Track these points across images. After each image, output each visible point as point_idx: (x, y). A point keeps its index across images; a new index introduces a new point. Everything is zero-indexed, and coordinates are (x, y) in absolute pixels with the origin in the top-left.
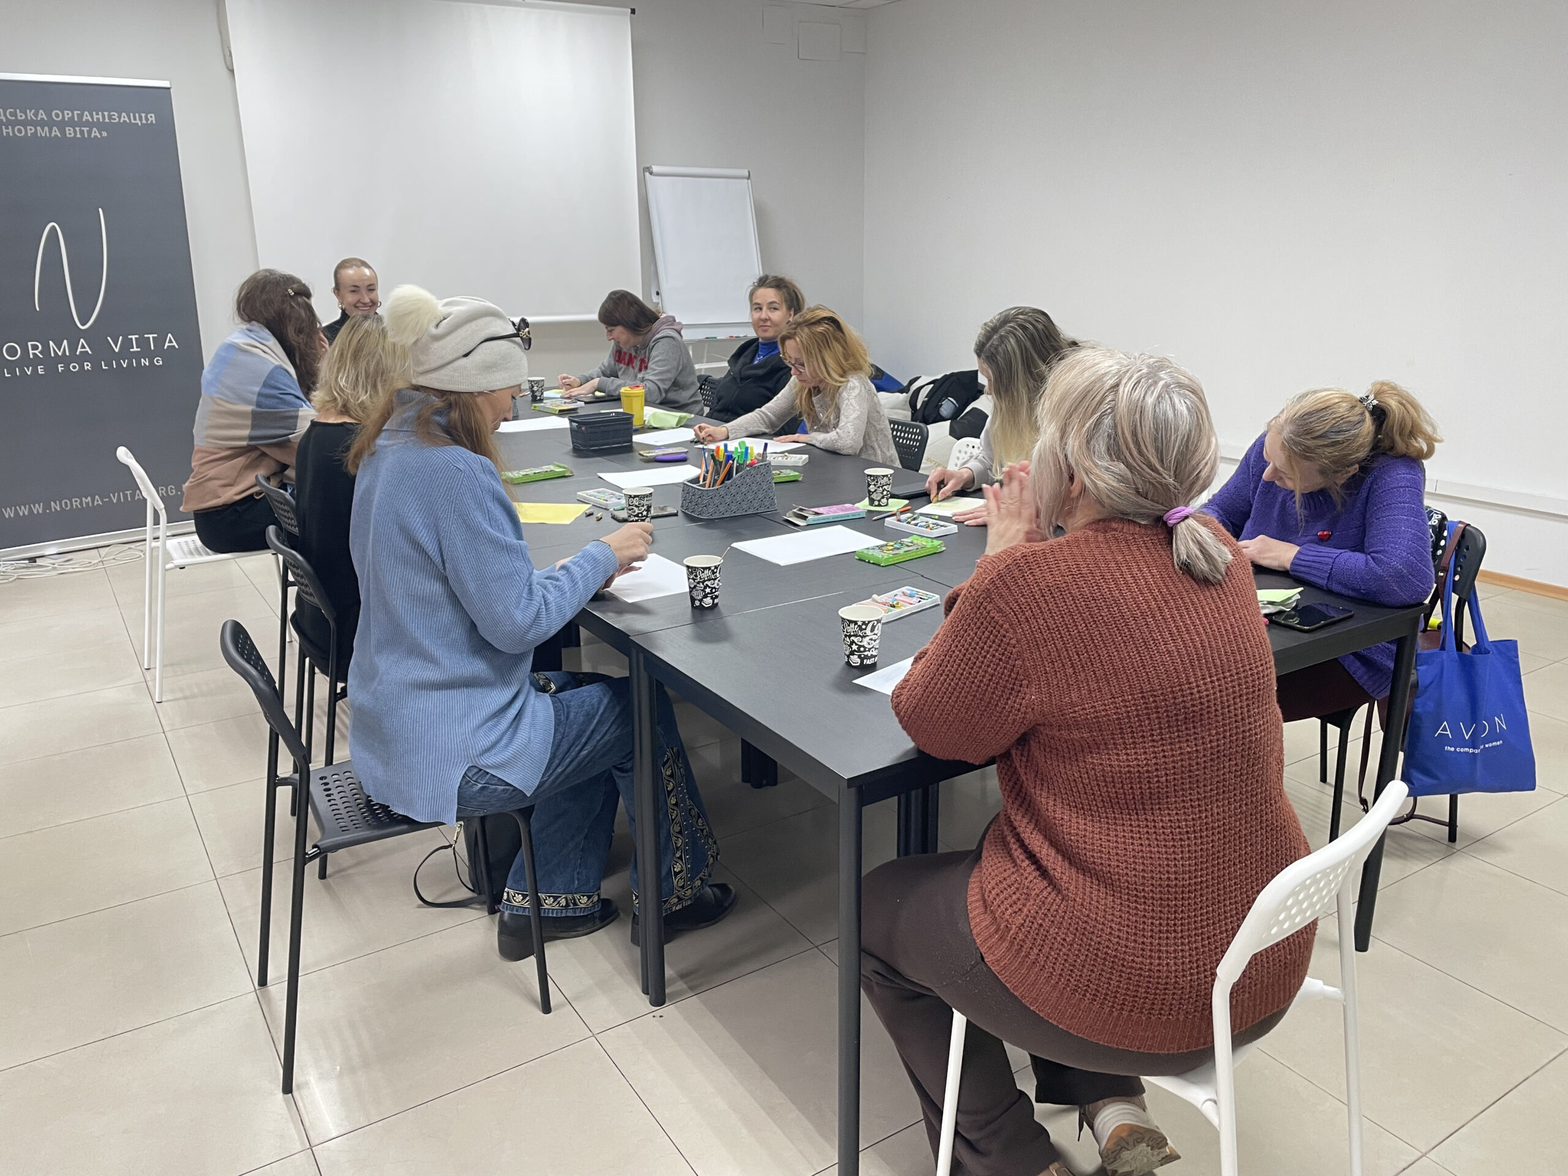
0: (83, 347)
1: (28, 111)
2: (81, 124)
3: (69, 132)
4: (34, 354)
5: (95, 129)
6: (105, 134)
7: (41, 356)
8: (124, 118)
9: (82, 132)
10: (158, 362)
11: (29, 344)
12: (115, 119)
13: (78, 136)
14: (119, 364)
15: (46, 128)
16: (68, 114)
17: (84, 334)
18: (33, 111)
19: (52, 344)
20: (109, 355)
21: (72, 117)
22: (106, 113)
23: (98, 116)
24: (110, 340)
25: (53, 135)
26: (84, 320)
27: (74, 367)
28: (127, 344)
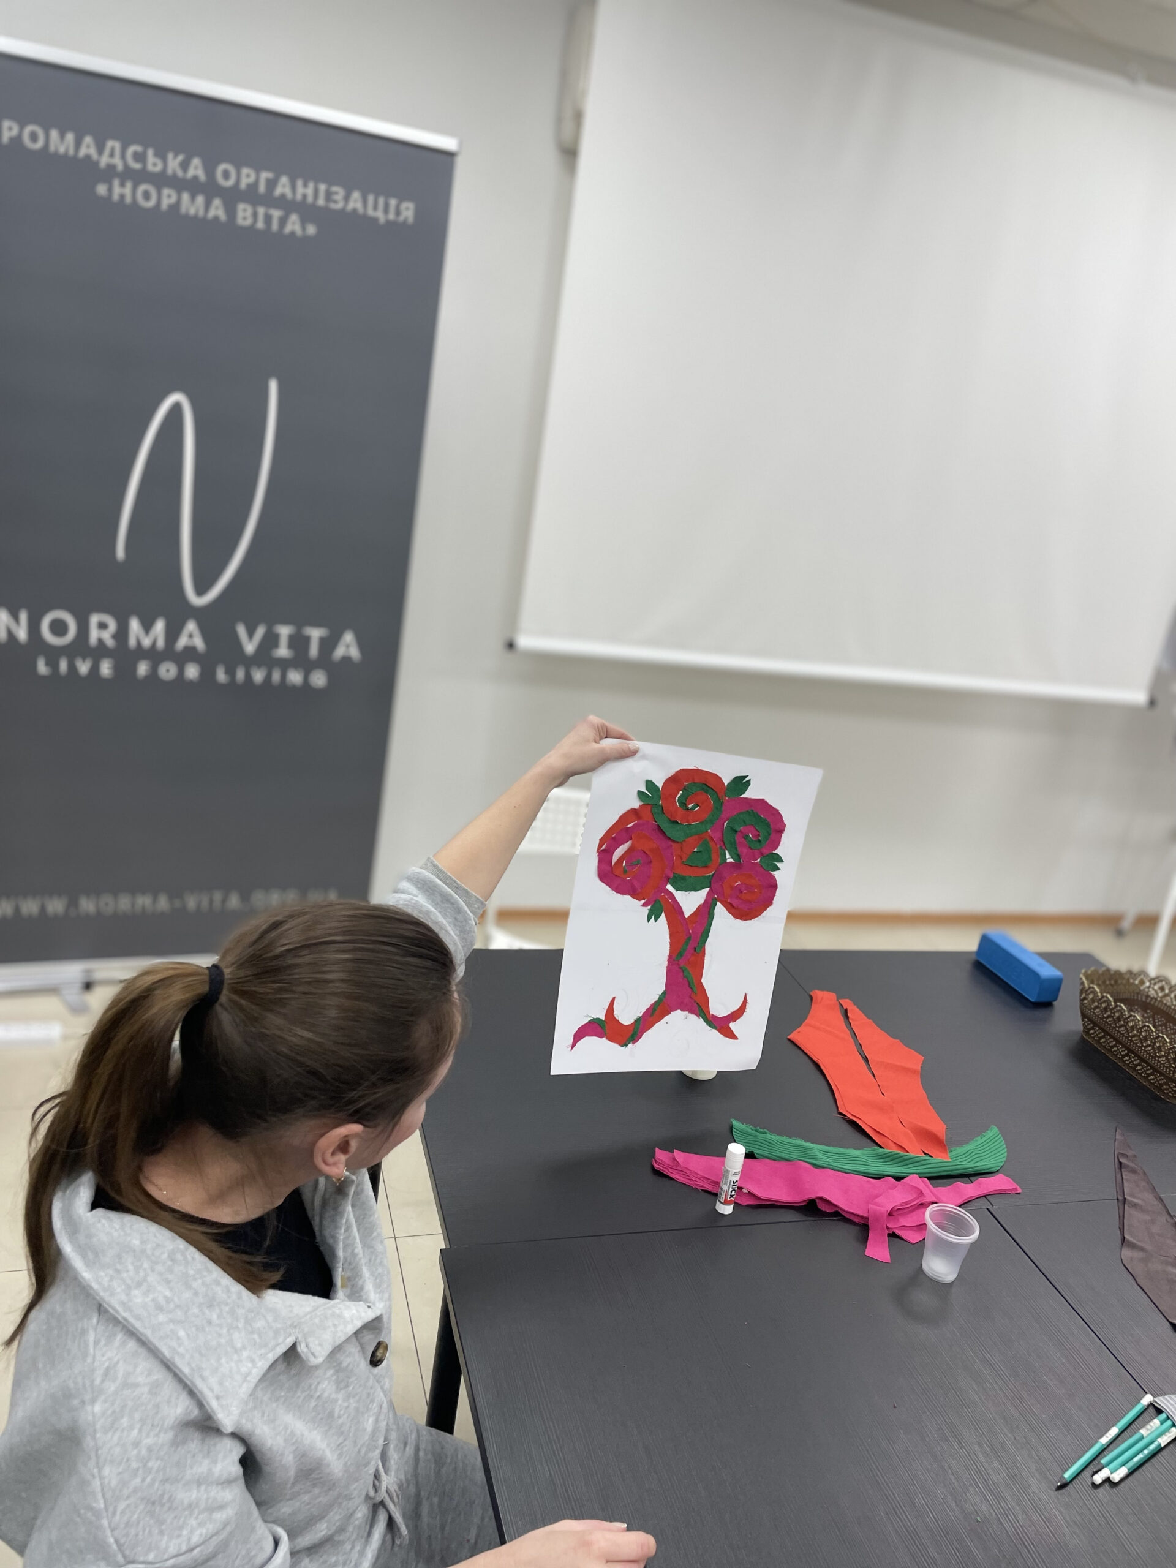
1: (170, 156)
2: (269, 200)
3: (244, 214)
4: (100, 639)
5: (294, 218)
6: (311, 230)
7: (109, 642)
8: (355, 202)
9: (268, 219)
10: (319, 679)
11: (94, 618)
12: (336, 202)
13: (260, 225)
14: (248, 676)
15: (200, 199)
16: (247, 176)
17: (198, 614)
18: (180, 158)
19: (135, 625)
20: (233, 656)
21: (256, 184)
22: (322, 187)
23: (305, 191)
24: (241, 630)
25: (212, 213)
26: (201, 588)
27: (167, 671)
28: (271, 641)
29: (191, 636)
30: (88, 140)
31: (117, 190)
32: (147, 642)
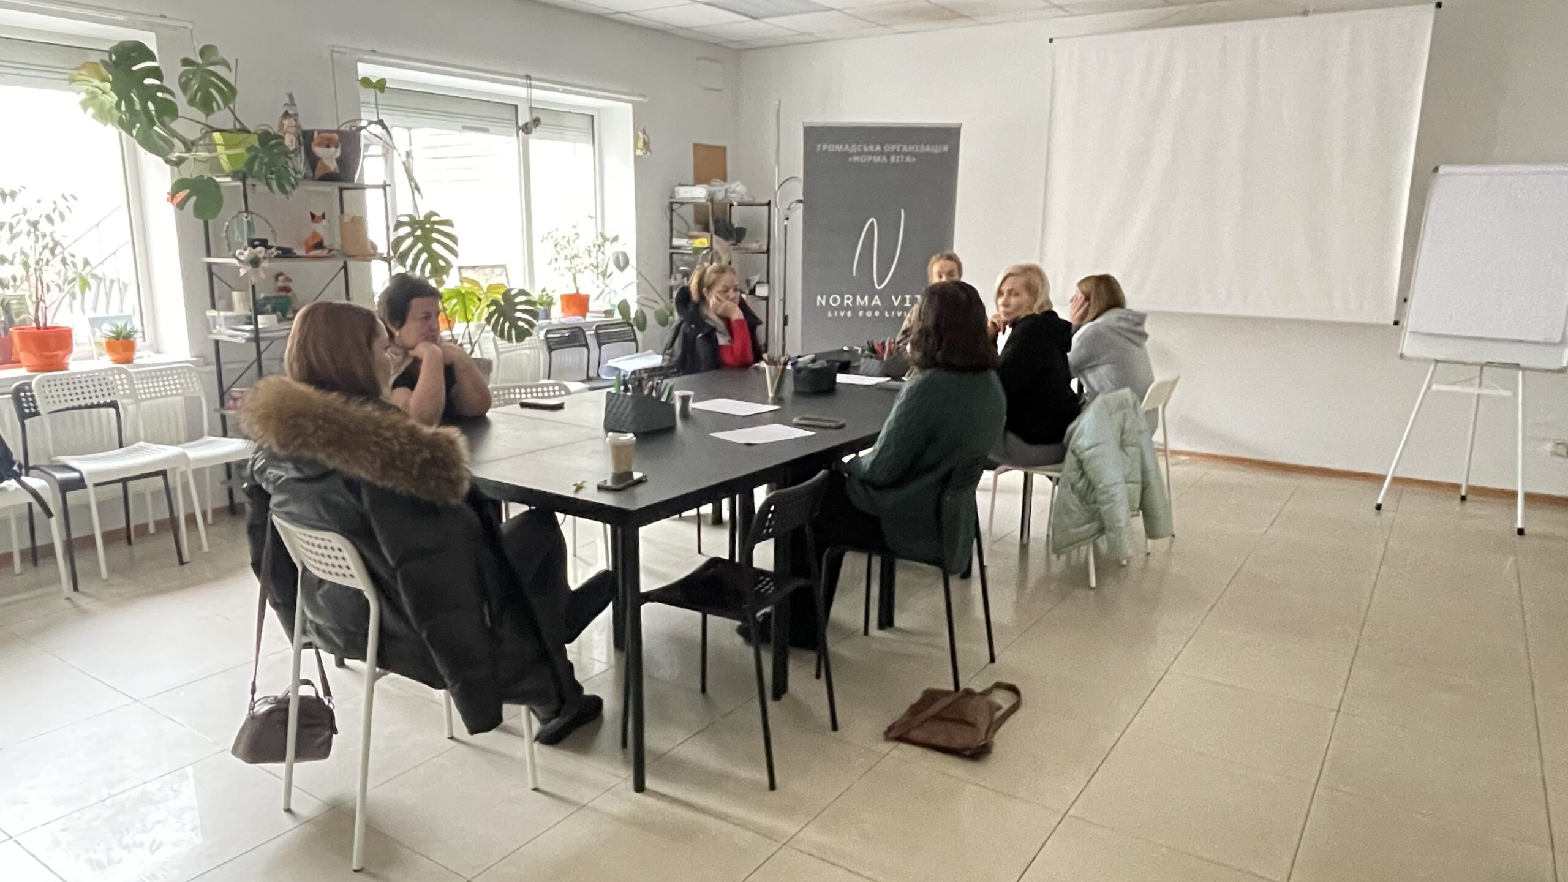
0: (876, 301)
1: (870, 146)
2: (900, 153)
3: (893, 159)
4: (848, 304)
5: (909, 157)
6: (914, 160)
7: (850, 304)
8: (928, 149)
9: (900, 159)
11: (846, 296)
12: (922, 150)
13: (898, 162)
14: (896, 315)
15: (879, 157)
16: (893, 148)
17: (879, 293)
18: (873, 146)
19: (858, 297)
20: (892, 307)
21: (896, 149)
22: (917, 146)
23: (911, 148)
24: (893, 298)
25: (883, 160)
26: (880, 283)
27: (869, 314)
28: (904, 300)
29: (877, 301)
30: (846, 146)
31: (855, 159)
32: (862, 303)
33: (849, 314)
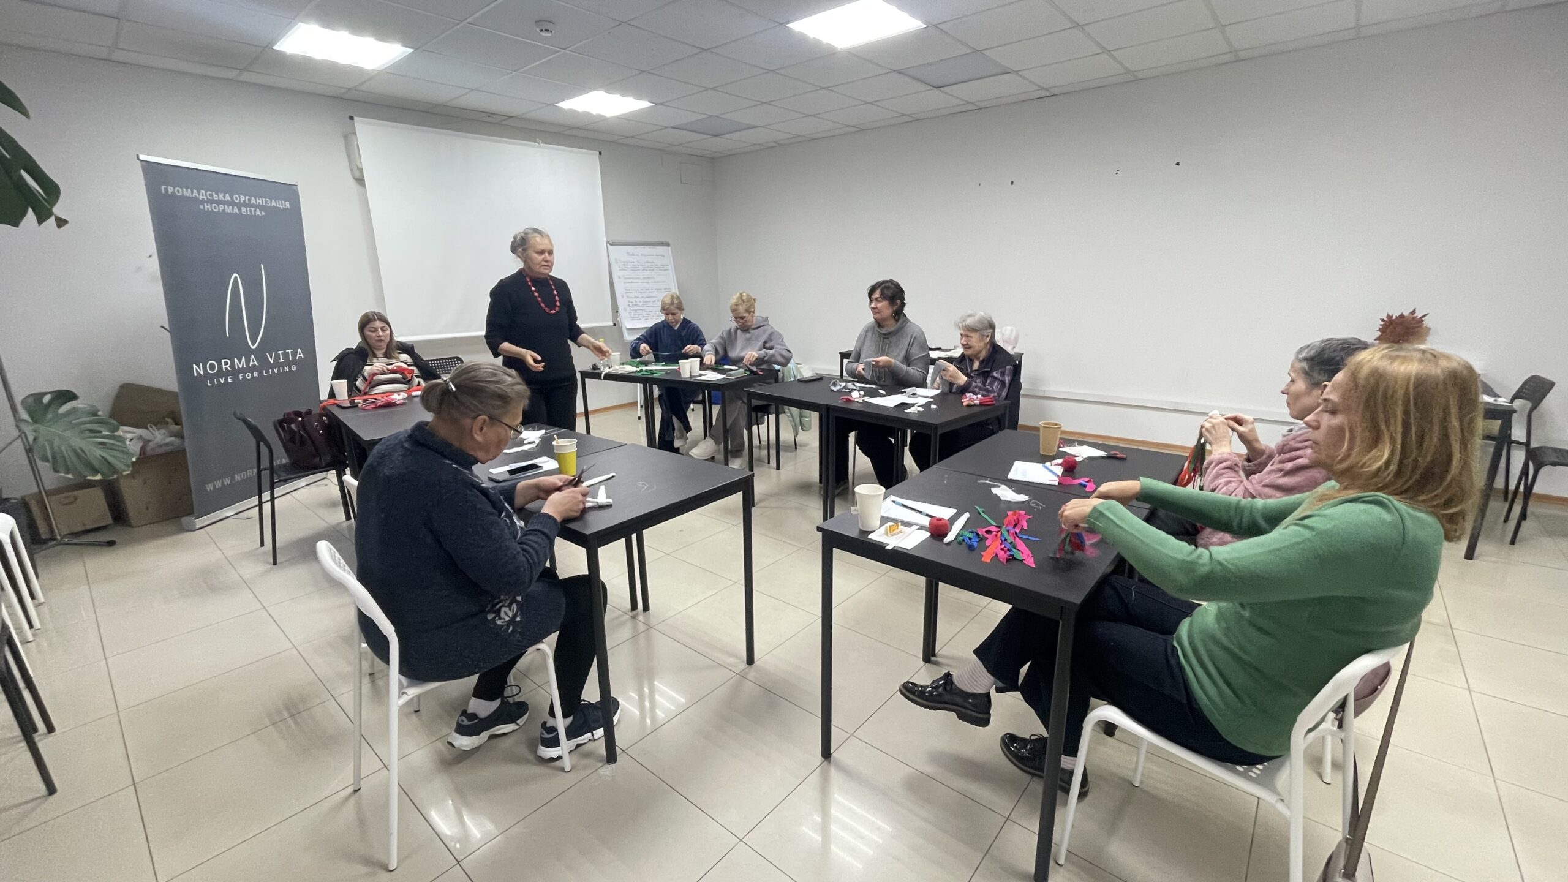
1: (219, 194)
2: (250, 205)
3: (243, 210)
4: (226, 368)
5: (258, 210)
6: (263, 213)
8: (273, 203)
9: (251, 211)
10: (294, 368)
11: (223, 361)
12: (268, 204)
13: (249, 214)
14: (273, 371)
15: (231, 207)
16: (243, 198)
17: (253, 352)
18: (222, 194)
21: (245, 200)
22: (263, 200)
23: (258, 201)
25: (235, 211)
26: (253, 343)
27: (248, 376)
28: (277, 357)
29: (253, 361)
30: (195, 191)
31: (206, 206)
32: (241, 366)
33: (230, 380)
